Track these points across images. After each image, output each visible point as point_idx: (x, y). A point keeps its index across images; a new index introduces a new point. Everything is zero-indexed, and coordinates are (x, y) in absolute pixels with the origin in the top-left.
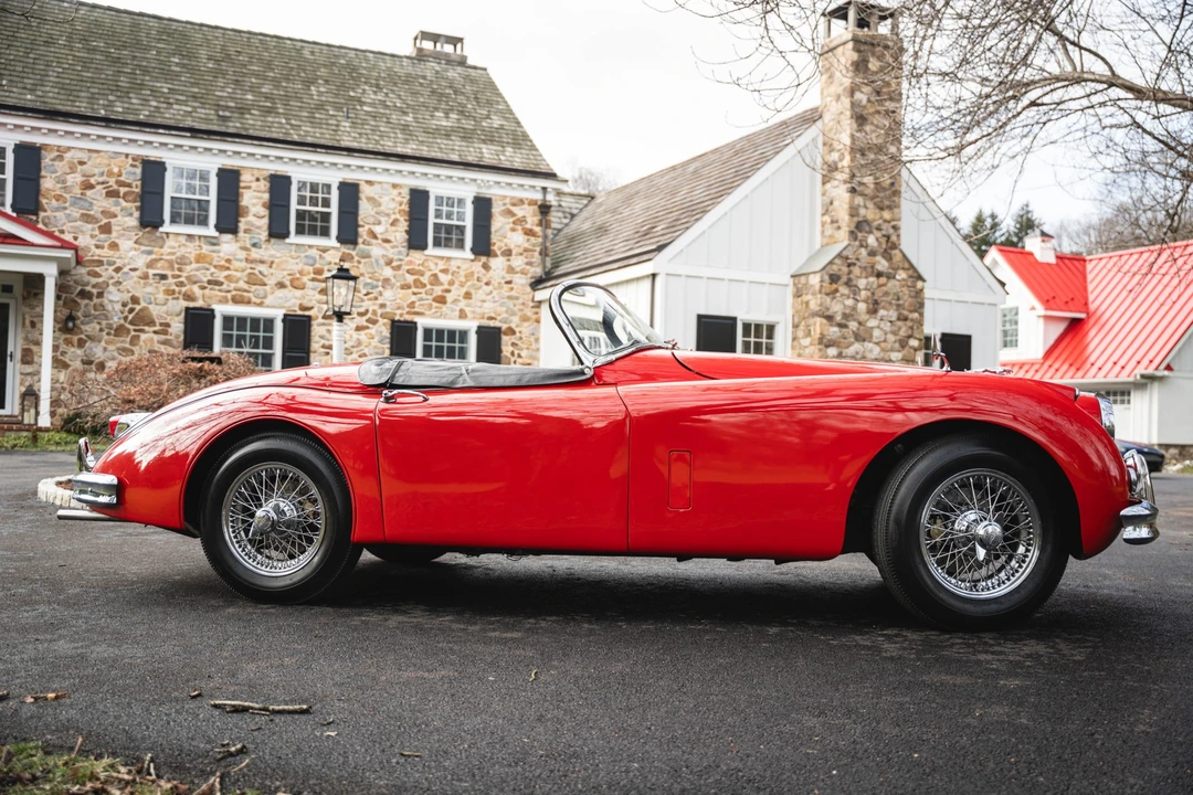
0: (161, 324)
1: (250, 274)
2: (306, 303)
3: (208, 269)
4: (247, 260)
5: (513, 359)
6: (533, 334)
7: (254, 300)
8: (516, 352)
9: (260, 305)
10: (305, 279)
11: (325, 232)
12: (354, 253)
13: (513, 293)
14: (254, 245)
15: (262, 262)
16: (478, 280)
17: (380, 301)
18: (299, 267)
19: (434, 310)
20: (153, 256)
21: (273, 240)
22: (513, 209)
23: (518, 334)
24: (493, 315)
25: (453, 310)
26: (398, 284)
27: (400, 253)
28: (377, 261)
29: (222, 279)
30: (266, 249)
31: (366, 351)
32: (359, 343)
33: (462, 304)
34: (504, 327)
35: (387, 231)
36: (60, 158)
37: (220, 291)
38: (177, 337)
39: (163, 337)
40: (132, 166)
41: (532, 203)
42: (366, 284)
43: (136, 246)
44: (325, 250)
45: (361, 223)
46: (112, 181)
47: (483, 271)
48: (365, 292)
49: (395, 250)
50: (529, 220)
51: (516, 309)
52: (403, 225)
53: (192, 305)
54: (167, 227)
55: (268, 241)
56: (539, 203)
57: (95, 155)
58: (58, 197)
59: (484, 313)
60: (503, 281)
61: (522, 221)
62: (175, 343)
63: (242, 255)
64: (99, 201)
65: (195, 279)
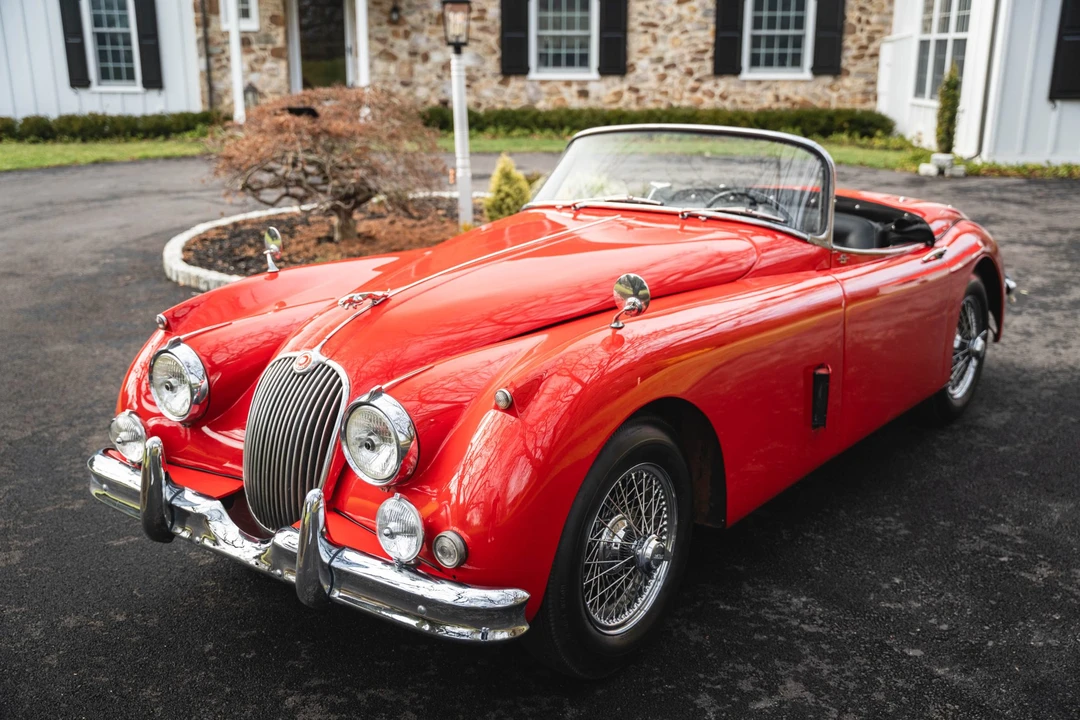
0: (479, 10)
5: (859, 27)
8: (864, 18)
31: (689, 27)
32: (680, 18)
38: (494, 22)
39: (480, 24)
62: (492, 28)
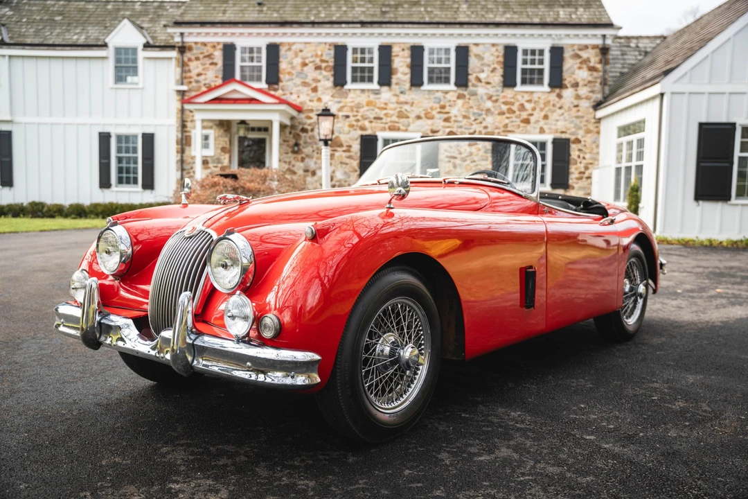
0: (347, 146)
1: (400, 112)
2: (435, 128)
3: (373, 110)
4: (397, 103)
5: (579, 161)
6: (594, 142)
7: (402, 128)
8: (582, 155)
9: (406, 131)
10: (434, 113)
11: (447, 81)
12: (466, 93)
13: (580, 114)
14: (402, 93)
15: (406, 103)
16: (554, 105)
17: (484, 124)
18: (431, 104)
19: (521, 129)
20: (341, 105)
21: (413, 88)
22: (581, 53)
23: (583, 143)
24: (564, 130)
25: (535, 128)
26: (496, 112)
27: (497, 91)
28: (482, 98)
29: (382, 116)
30: (409, 95)
31: (476, 159)
32: (471, 154)
33: (542, 123)
34: (572, 138)
35: (488, 76)
36: (290, 49)
37: (382, 123)
38: (356, 153)
39: (347, 154)
40: (329, 49)
41: (595, 47)
42: (474, 114)
43: (332, 99)
44: (446, 92)
45: (470, 72)
46: (318, 61)
47: (557, 99)
48: (473, 118)
49: (494, 89)
50: (593, 60)
51: (582, 125)
52: (500, 71)
53: (365, 133)
54: (349, 86)
55: (410, 89)
56: (600, 46)
57: (308, 45)
58: (289, 73)
59: (557, 129)
60: (571, 106)
61: (587, 61)
62: (355, 157)
63: (394, 99)
64: (311, 73)
65: (366, 117)
